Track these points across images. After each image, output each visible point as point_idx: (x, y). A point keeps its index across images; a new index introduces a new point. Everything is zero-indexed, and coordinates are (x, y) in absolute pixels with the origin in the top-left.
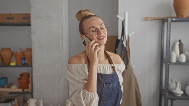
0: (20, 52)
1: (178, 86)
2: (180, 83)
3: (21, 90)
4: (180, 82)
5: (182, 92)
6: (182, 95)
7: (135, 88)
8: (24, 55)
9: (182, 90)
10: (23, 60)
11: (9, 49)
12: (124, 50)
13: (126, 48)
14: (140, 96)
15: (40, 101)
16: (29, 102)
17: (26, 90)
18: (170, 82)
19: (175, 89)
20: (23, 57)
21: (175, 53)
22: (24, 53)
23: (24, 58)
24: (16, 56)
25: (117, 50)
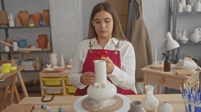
0: (38, 14)
1: (184, 34)
2: (186, 32)
3: (40, 49)
4: (185, 30)
5: (187, 39)
6: (188, 42)
7: (145, 38)
8: (41, 17)
9: (187, 37)
10: (41, 21)
11: (27, 12)
12: (136, 4)
13: (137, 2)
14: (151, 46)
15: (61, 54)
16: (51, 56)
17: (45, 50)
18: (177, 33)
19: (182, 37)
20: (40, 18)
21: (182, 4)
22: (41, 15)
23: (42, 20)
24: (33, 18)
25: (130, 4)
